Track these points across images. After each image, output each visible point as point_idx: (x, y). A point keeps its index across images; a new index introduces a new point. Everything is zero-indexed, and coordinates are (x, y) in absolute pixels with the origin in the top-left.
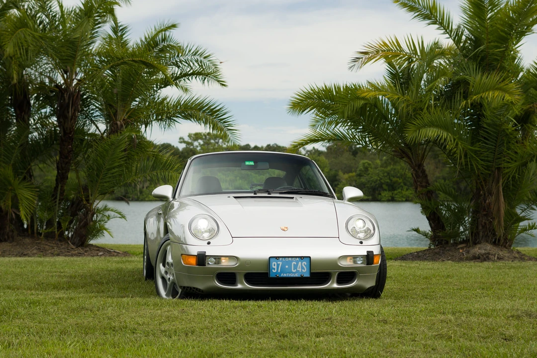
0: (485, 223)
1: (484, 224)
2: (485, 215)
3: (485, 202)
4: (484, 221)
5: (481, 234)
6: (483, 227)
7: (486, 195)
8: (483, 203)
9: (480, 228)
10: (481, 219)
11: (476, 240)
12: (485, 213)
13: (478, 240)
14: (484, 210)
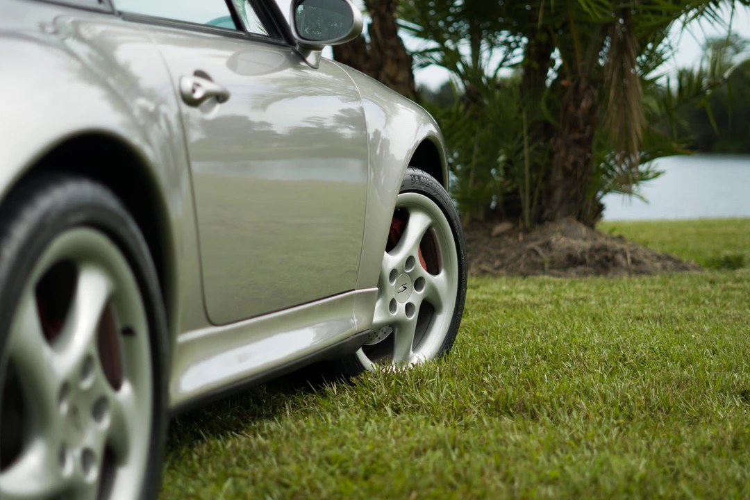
0: (575, 164)
1: (568, 165)
2: (578, 142)
3: (578, 106)
4: (571, 158)
5: (558, 194)
6: (567, 174)
7: (583, 86)
8: (571, 109)
9: (558, 176)
10: (563, 153)
11: (542, 212)
12: (577, 136)
13: (547, 212)
14: (574, 127)
